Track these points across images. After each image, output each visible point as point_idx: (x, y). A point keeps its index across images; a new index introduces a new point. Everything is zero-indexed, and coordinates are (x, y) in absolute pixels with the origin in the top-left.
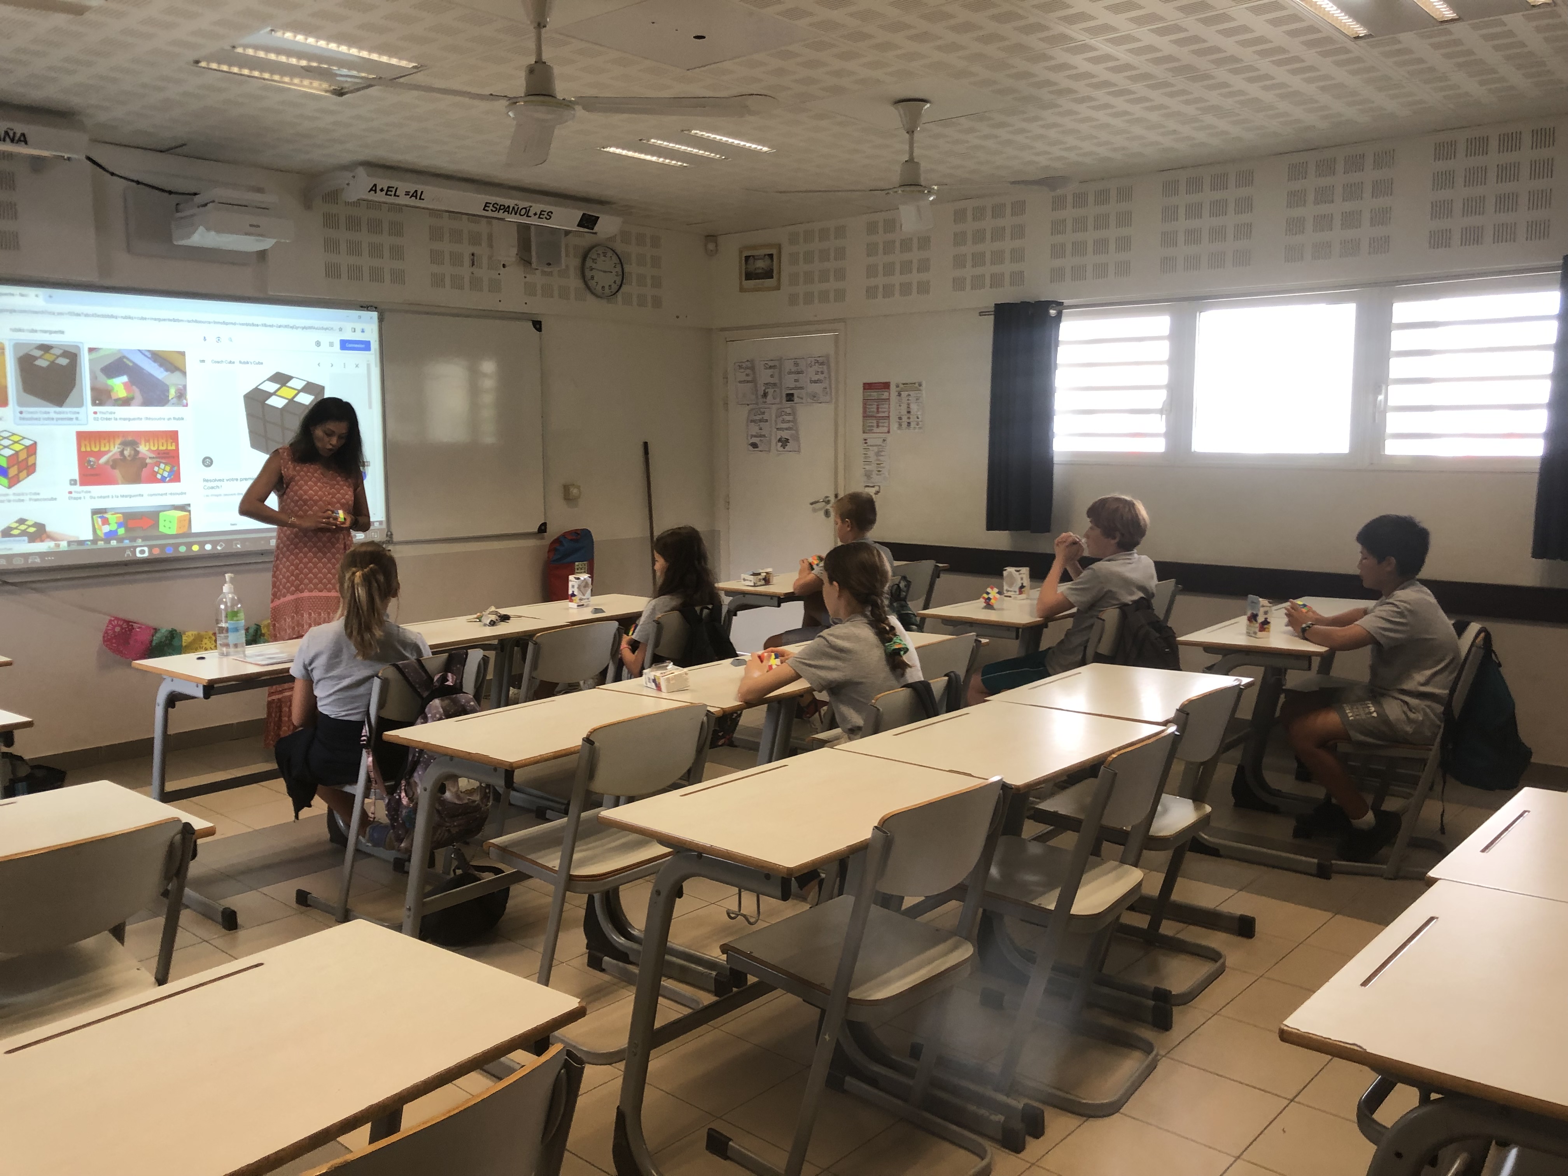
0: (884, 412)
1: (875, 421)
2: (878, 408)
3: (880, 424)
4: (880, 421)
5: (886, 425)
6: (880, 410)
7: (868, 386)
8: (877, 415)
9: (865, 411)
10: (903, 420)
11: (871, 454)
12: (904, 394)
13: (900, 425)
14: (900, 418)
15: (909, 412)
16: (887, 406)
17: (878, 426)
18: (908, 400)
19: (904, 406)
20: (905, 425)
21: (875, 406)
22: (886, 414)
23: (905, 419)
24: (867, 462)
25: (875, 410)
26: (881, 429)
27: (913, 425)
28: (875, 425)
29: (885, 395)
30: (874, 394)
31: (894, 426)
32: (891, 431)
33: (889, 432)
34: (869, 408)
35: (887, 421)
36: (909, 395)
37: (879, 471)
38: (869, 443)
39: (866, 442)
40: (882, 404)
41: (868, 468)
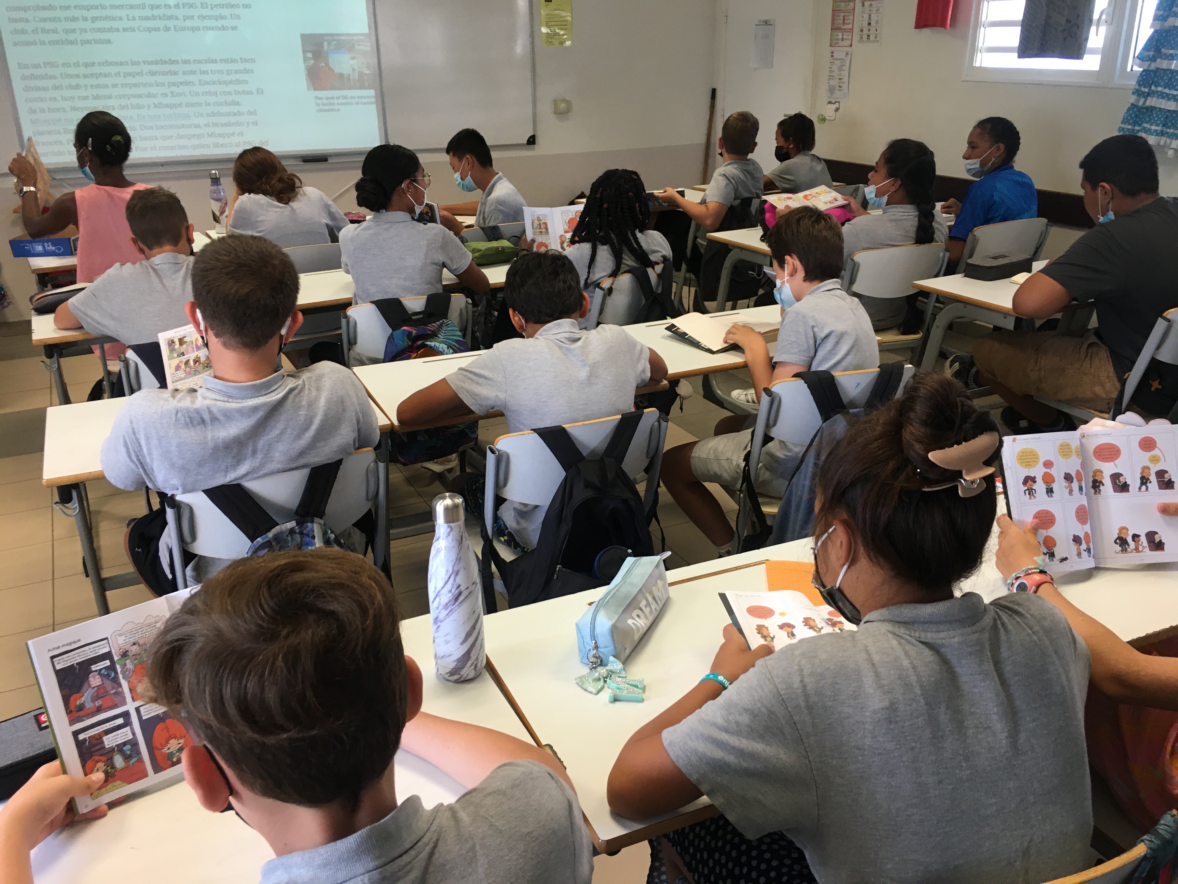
0: (849, 24)
1: (840, 35)
2: (844, 20)
3: (845, 37)
4: (845, 34)
5: (850, 37)
6: (846, 21)
8: (844, 27)
9: (833, 23)
10: (864, 32)
11: (835, 68)
12: (867, 4)
13: (861, 38)
14: (862, 31)
15: (869, 24)
16: (851, 17)
17: (842, 40)
18: (870, 10)
19: (866, 16)
20: (865, 37)
21: (842, 18)
22: (850, 26)
23: (865, 31)
24: (831, 77)
25: (841, 21)
26: (845, 43)
27: (872, 38)
28: (840, 37)
29: (851, 5)
30: (842, 5)
31: (856, 38)
32: (853, 44)
33: (851, 46)
34: (837, 20)
35: (850, 34)
36: (871, 5)
37: (840, 87)
38: (835, 57)
39: (832, 56)
40: (848, 16)
41: (832, 83)
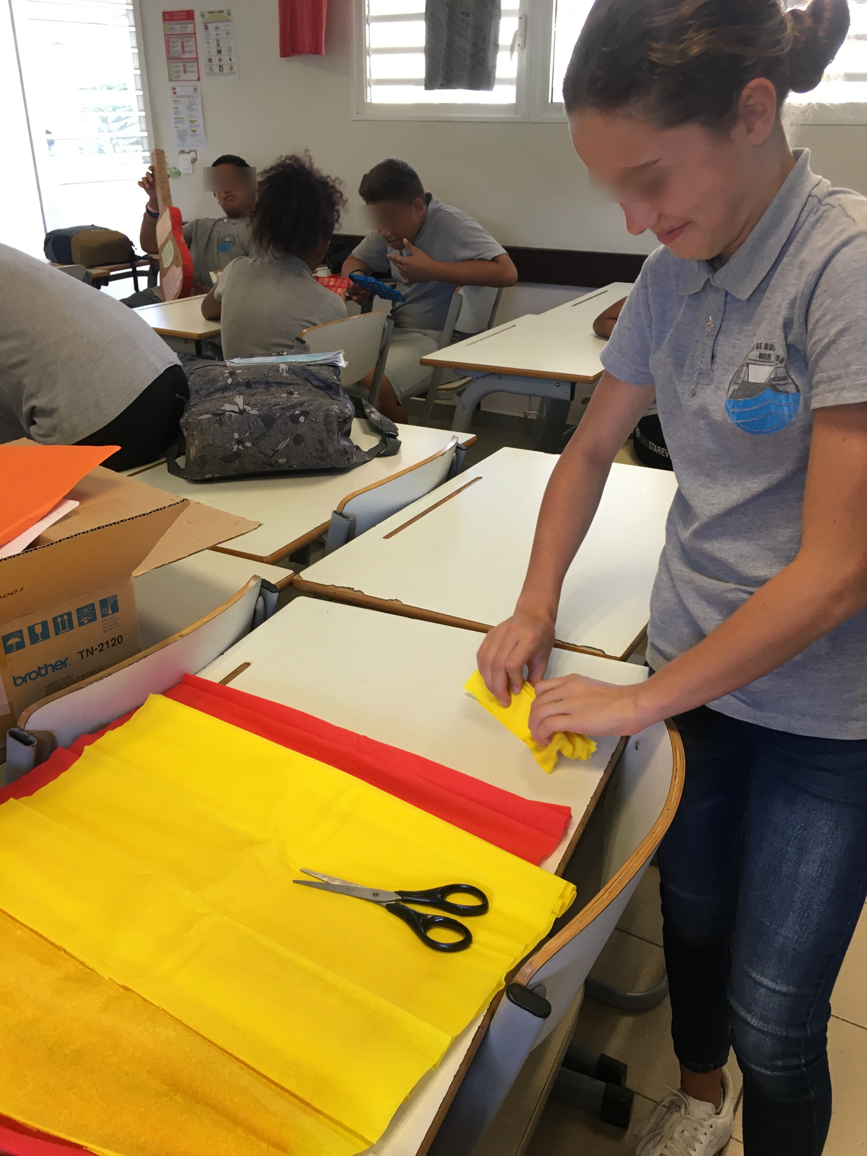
0: (191, 52)
1: (181, 65)
2: (183, 47)
3: (188, 69)
4: (187, 64)
5: (195, 69)
6: (186, 49)
7: (169, 16)
8: (184, 56)
9: (168, 52)
10: (214, 62)
11: (182, 108)
12: (211, 27)
13: (211, 70)
14: (210, 60)
15: (219, 52)
16: (192, 43)
17: (185, 72)
18: (217, 35)
19: (213, 43)
20: (216, 69)
21: (179, 44)
22: (194, 55)
23: (215, 60)
24: (179, 120)
25: (180, 49)
26: (189, 76)
27: (226, 69)
28: (181, 68)
29: (190, 28)
30: (177, 27)
31: (203, 69)
32: (201, 79)
33: (199, 79)
34: (173, 47)
35: (195, 64)
36: (217, 28)
37: (194, 131)
38: (178, 94)
39: (175, 93)
40: (187, 42)
41: (181, 127)
